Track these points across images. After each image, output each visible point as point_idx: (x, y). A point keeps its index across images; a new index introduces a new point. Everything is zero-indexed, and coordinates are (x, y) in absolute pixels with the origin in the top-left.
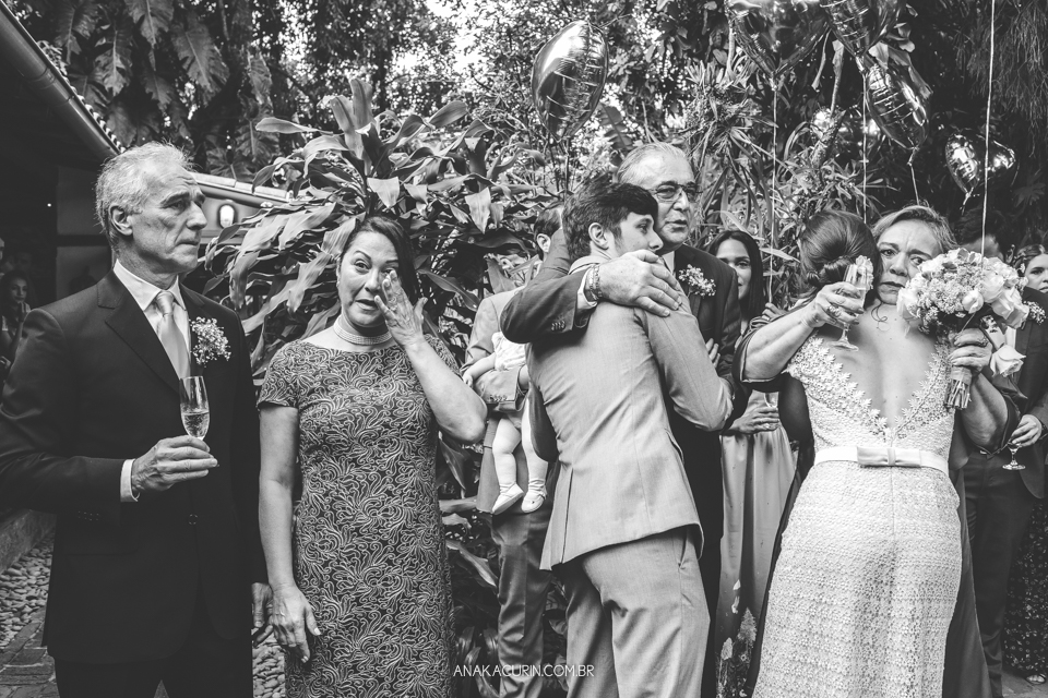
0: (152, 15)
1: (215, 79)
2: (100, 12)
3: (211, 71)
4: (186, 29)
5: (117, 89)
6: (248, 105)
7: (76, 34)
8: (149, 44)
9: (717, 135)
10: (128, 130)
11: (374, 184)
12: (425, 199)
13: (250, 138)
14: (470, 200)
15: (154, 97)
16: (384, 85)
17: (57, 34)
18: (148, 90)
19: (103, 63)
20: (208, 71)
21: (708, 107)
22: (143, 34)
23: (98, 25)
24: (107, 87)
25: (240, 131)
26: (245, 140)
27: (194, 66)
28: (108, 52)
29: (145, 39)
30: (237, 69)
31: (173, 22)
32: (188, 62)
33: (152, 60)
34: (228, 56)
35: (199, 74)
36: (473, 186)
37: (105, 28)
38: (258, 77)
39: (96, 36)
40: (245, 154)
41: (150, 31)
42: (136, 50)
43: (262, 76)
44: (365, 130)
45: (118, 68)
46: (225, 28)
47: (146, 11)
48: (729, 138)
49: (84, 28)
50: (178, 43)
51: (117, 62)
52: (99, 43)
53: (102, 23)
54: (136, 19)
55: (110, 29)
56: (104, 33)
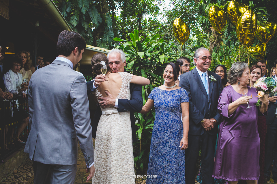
0: (84, 7)
1: (99, 22)
2: (72, 6)
3: (98, 20)
4: (92, 10)
5: (75, 25)
6: (106, 29)
7: (66, 12)
8: (83, 14)
9: (217, 43)
11: (139, 53)
12: (150, 56)
13: (107, 37)
14: (160, 57)
15: (84, 27)
16: (140, 23)
18: (82, 25)
19: (72, 18)
20: (97, 20)
21: (215, 36)
22: (82, 11)
23: (71, 9)
24: (73, 24)
25: (104, 35)
26: (106, 37)
27: (94, 19)
28: (73, 16)
29: (82, 13)
30: (104, 19)
31: (89, 8)
32: (92, 18)
33: (84, 17)
34: (102, 16)
35: (95, 21)
36: (161, 54)
37: (73, 10)
38: (109, 21)
39: (71, 12)
40: (105, 41)
41: (83, 11)
42: (80, 16)
43: (110, 21)
44: (137, 41)
45: (76, 20)
46: (101, 9)
47: (83, 6)
48: (220, 44)
49: (68, 10)
50: (90, 13)
51: (75, 18)
52: (71, 14)
53: (72, 9)
54: (80, 8)
55: (74, 10)
56: (73, 11)
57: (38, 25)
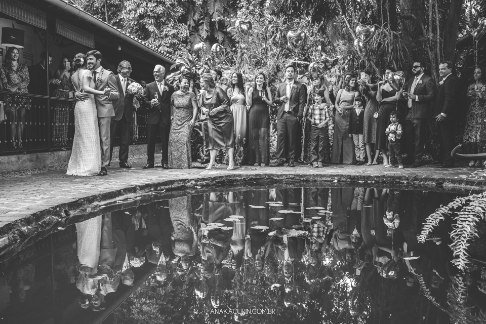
0: (217, 11)
2: (201, 12)
5: (205, 37)
7: (194, 20)
15: (217, 39)
17: (188, 20)
18: (215, 36)
19: (201, 28)
24: (202, 36)
28: (203, 25)
32: (229, 26)
33: (217, 25)
37: (202, 17)
39: (199, 20)
41: (216, 17)
42: (212, 25)
45: (206, 30)
47: (215, 10)
49: (196, 17)
51: (205, 28)
52: (200, 22)
53: (201, 15)
54: (211, 14)
55: (204, 17)
56: (202, 19)
57: (120, 49)
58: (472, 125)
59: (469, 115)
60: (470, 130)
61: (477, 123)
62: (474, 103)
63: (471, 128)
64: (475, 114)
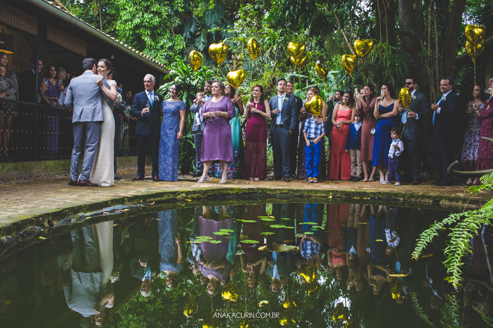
0: (214, 24)
2: (198, 24)
7: (190, 32)
8: (212, 34)
10: (206, 62)
17: (184, 32)
19: (198, 41)
23: (197, 28)
24: (199, 48)
28: (200, 37)
33: (214, 38)
42: (208, 36)
49: (192, 30)
51: (202, 40)
52: (197, 34)
54: (208, 25)
55: (201, 29)
56: (199, 31)
58: (470, 143)
59: (467, 133)
60: (468, 148)
61: (475, 141)
62: (472, 120)
63: (469, 146)
64: (473, 132)
